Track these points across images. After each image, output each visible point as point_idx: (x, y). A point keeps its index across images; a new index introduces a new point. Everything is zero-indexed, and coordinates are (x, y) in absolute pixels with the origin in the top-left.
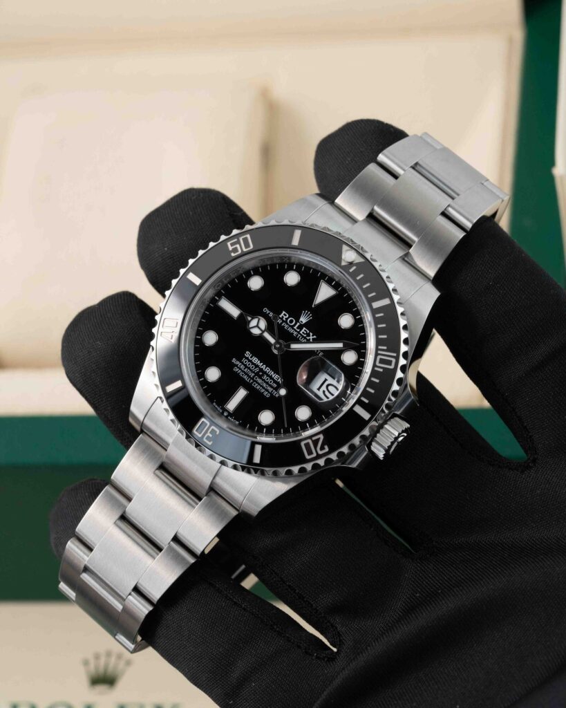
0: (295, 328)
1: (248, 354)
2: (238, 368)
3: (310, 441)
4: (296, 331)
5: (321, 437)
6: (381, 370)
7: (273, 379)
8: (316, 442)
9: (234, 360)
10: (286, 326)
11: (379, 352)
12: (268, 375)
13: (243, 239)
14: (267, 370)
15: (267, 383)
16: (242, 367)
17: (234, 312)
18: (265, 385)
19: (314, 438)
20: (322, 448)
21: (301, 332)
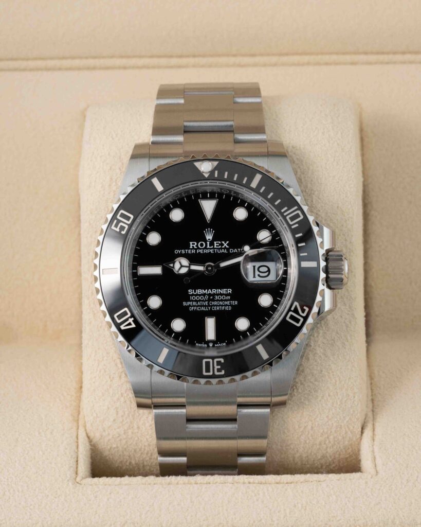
0: (208, 247)
1: (191, 292)
2: (192, 306)
3: (291, 313)
4: (211, 249)
5: (296, 303)
6: (297, 225)
7: (223, 294)
8: (296, 311)
9: (185, 304)
10: (201, 251)
11: (285, 214)
12: (218, 295)
13: (120, 216)
14: (214, 291)
15: (222, 300)
16: (195, 303)
17: (157, 270)
18: (221, 303)
19: (292, 309)
20: (303, 311)
21: (215, 247)
